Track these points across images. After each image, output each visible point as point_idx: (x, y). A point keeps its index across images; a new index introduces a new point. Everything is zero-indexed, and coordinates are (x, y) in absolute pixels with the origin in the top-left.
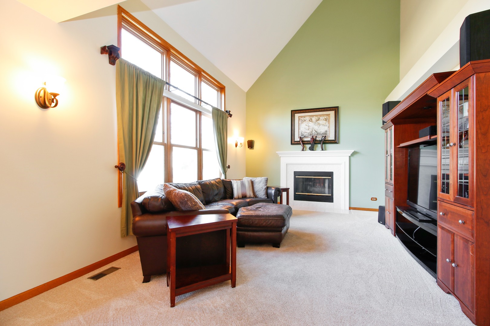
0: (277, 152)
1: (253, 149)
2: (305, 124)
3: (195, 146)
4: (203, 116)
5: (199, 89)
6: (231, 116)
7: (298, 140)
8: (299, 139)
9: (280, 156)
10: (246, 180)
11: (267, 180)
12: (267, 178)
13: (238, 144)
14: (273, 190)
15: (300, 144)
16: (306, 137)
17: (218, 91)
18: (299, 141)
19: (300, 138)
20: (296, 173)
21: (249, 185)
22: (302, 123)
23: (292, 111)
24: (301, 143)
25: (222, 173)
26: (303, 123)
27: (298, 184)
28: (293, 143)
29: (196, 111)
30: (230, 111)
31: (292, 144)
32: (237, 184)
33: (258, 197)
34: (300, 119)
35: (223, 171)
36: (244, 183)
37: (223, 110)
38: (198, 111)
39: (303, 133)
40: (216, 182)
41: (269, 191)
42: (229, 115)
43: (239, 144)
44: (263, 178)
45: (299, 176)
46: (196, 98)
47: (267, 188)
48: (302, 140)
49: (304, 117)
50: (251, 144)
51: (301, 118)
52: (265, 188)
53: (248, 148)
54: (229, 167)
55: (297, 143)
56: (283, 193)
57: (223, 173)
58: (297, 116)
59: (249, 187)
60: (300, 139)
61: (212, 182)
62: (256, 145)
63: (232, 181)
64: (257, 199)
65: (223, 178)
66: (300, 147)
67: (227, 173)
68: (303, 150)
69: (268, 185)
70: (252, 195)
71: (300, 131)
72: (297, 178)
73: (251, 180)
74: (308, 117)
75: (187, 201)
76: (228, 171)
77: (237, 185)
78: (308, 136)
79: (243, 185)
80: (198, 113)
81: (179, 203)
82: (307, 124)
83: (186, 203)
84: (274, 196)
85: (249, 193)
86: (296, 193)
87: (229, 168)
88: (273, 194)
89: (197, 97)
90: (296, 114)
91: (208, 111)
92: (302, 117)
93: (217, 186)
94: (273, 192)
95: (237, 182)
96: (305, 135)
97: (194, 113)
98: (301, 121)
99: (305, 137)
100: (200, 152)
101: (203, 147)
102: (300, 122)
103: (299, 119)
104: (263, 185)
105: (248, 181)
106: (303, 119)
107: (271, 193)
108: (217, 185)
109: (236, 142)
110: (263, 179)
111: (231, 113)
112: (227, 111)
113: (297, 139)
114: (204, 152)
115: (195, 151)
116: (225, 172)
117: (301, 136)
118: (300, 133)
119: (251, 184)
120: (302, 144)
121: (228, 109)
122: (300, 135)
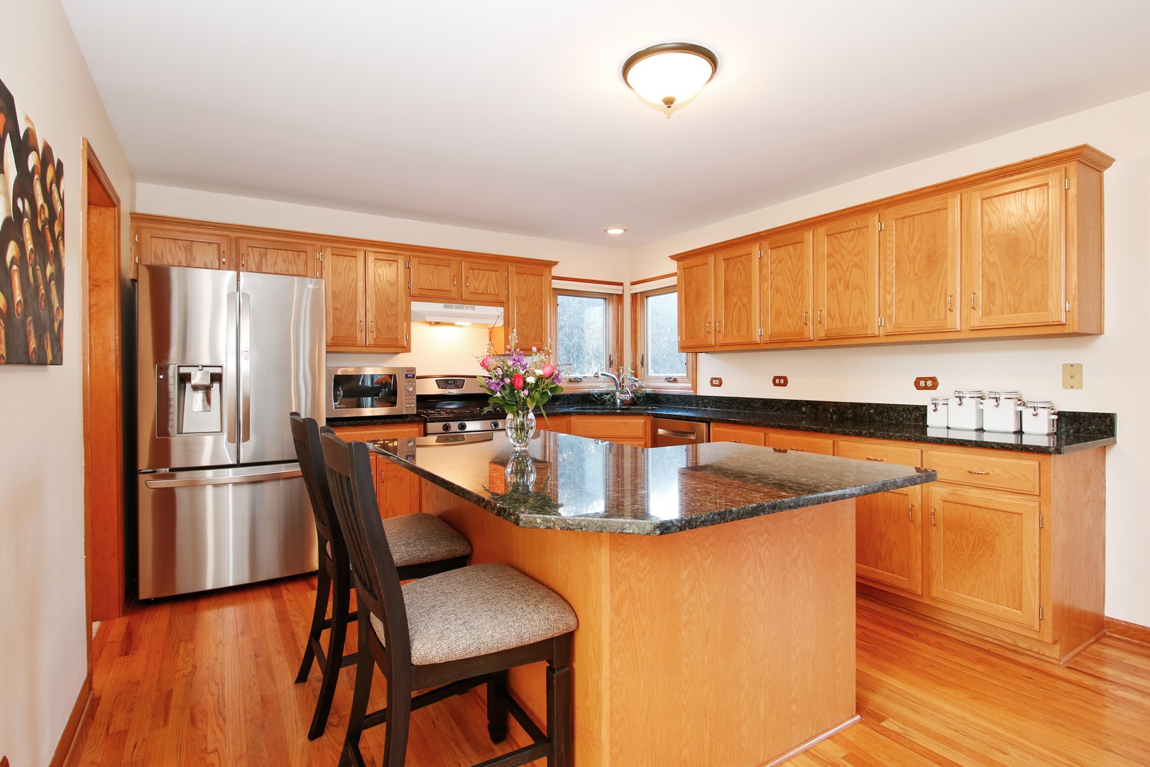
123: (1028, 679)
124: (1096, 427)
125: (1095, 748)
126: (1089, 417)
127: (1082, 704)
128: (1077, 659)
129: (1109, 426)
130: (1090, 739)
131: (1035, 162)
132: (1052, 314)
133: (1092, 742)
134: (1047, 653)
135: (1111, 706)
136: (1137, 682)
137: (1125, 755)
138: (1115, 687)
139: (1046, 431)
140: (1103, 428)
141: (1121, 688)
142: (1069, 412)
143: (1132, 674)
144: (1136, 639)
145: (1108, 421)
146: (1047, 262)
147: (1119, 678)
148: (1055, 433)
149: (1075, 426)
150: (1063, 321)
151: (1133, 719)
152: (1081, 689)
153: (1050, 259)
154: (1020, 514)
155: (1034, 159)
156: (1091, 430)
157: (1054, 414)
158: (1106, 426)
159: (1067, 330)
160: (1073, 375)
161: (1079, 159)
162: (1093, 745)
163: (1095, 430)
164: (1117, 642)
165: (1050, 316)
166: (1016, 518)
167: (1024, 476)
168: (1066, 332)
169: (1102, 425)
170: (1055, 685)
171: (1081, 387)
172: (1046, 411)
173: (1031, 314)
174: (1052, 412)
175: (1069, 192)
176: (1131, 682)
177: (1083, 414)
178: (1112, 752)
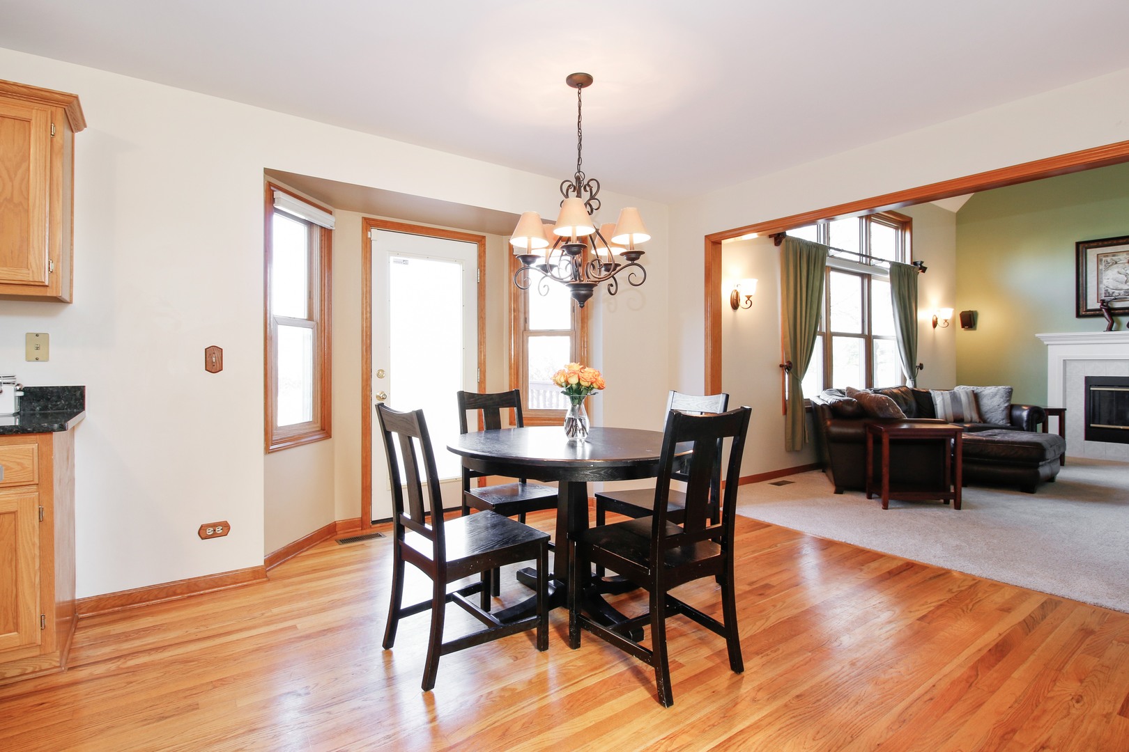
0: (1037, 335)
1: (975, 329)
2: (1116, 270)
3: (860, 332)
4: (873, 281)
5: (866, 236)
6: (924, 269)
7: (1098, 306)
8: (1100, 304)
9: (1046, 343)
10: (962, 391)
11: (1010, 393)
12: (1009, 387)
13: (938, 322)
14: (1024, 410)
15: (1102, 316)
16: (1120, 298)
17: (897, 228)
18: (1100, 310)
19: (1103, 301)
20: (1089, 381)
21: (969, 401)
22: (1107, 268)
23: (1078, 244)
24: (1106, 314)
25: (908, 378)
26: (1110, 268)
27: (1097, 404)
28: (1082, 312)
29: (862, 276)
30: (922, 262)
31: (1078, 315)
32: (943, 397)
33: (989, 423)
34: (1101, 260)
35: (910, 373)
36: (958, 395)
37: (908, 262)
38: (866, 274)
39: (1111, 291)
40: (902, 392)
41: (1016, 413)
42: (920, 269)
43: (940, 322)
44: (1000, 387)
45: (1099, 386)
46: (860, 255)
47: (1011, 408)
48: (1107, 306)
49: (1114, 254)
50: (969, 320)
51: (1105, 257)
52: (1006, 407)
53: (963, 327)
54: (921, 367)
55: (1095, 314)
56: (1050, 418)
57: (910, 378)
58: (1092, 254)
59: (969, 403)
60: (1102, 305)
61: (895, 391)
62: (983, 321)
63: (931, 392)
64: (986, 425)
65: (909, 384)
66: (1104, 322)
67: (917, 378)
68: (1110, 329)
69: (1013, 402)
70: (975, 417)
71: (1102, 287)
72: (1093, 391)
73: (973, 391)
74: (1125, 254)
75: (889, 406)
76: (920, 373)
77: (943, 399)
78: (1126, 298)
79: (955, 399)
80: (866, 277)
81: (876, 409)
82: (1123, 271)
83: (887, 408)
84: (1028, 421)
85: (969, 413)
86: (1092, 425)
87: (921, 369)
88: (1025, 418)
89: (864, 253)
90: (1088, 250)
91: (882, 271)
92: (1106, 255)
93: (904, 399)
94: (1025, 414)
95: (942, 394)
96: (1117, 292)
97: (858, 279)
98: (1103, 264)
99: (1116, 299)
100: (869, 340)
101: (874, 333)
102: (1100, 267)
103: (1099, 261)
104: (1002, 400)
105: (967, 393)
106: (1109, 259)
107: (1020, 417)
108: (904, 396)
109: (935, 318)
110: (1001, 389)
111: (923, 265)
112: (915, 263)
113: (1093, 303)
114: (875, 341)
115: (862, 342)
116: (913, 376)
117: (1103, 298)
118: (1103, 292)
119: (972, 398)
120: (1107, 316)
121: (918, 260)
122: (1103, 295)
123: (42, 706)
124: (65, 401)
125: (151, 726)
126: (57, 392)
127: (110, 694)
128: (72, 655)
129: (79, 399)
130: (142, 721)
131: (16, 88)
132: (33, 271)
133: (145, 723)
134: (45, 666)
135: (135, 679)
136: (136, 645)
137: (176, 713)
138: (122, 660)
139: (13, 411)
140: (73, 402)
141: (128, 658)
142: (35, 387)
143: (126, 641)
144: (108, 608)
145: (78, 393)
146: (27, 211)
147: (121, 650)
148: (18, 413)
149: (42, 403)
150: (47, 283)
151: (157, 678)
152: (98, 682)
153: (31, 208)
154: (14, 513)
155: (15, 84)
156: (60, 406)
157: (20, 390)
158: (76, 400)
159: (49, 293)
160: (37, 346)
161: (66, 108)
162: (149, 724)
163: (64, 406)
164: (93, 620)
165: (31, 275)
166: (8, 518)
167: (18, 464)
168: (48, 295)
169: (72, 398)
170: (72, 694)
171: (47, 360)
172: (12, 388)
173: (5, 269)
174: (18, 388)
175: (55, 139)
176: (131, 648)
177: (51, 389)
178: (166, 718)
